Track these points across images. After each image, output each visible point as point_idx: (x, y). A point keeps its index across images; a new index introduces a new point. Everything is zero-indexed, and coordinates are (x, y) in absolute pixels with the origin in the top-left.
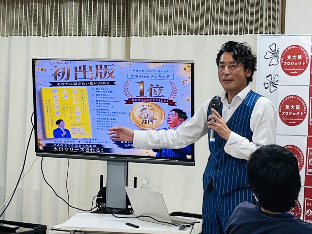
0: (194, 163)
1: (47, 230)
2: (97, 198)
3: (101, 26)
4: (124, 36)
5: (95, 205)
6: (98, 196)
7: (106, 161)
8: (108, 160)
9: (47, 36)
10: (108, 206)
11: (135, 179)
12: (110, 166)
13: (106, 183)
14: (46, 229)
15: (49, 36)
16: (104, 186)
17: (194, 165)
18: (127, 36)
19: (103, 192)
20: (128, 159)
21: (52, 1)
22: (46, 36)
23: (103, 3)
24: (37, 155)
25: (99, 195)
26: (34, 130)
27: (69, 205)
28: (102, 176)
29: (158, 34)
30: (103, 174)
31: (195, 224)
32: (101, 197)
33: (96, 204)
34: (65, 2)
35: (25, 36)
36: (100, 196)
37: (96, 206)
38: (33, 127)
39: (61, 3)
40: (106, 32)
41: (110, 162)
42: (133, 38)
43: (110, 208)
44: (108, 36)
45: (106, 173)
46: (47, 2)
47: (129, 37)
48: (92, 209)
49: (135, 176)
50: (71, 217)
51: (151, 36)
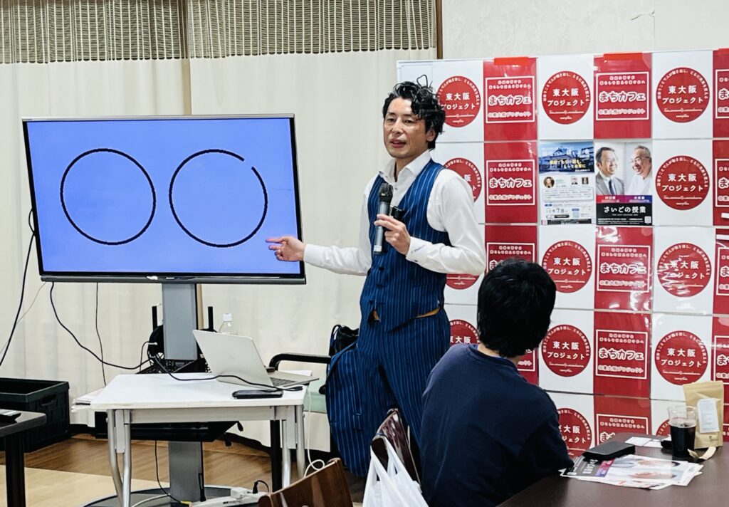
0: (304, 279)
1: (69, 390)
2: (149, 346)
3: (138, 40)
4: (178, 58)
5: (145, 358)
6: (149, 342)
7: (160, 285)
8: (163, 283)
9: (46, 63)
10: (169, 357)
11: (210, 309)
12: (166, 292)
13: (162, 318)
14: (69, 388)
15: (49, 62)
16: (159, 324)
17: (305, 283)
18: (183, 58)
19: (158, 335)
20: (197, 279)
21: (51, 2)
22: (44, 61)
23: (139, 5)
24: (43, 280)
25: (152, 340)
26: (34, 237)
27: (103, 362)
28: (154, 309)
29: (236, 53)
30: (157, 305)
31: (311, 383)
32: (156, 344)
33: (149, 356)
34: (72, 4)
35: (9, 63)
36: (153, 342)
37: (147, 359)
38: (32, 233)
39: (66, 4)
40: (147, 51)
41: (165, 285)
42: (193, 62)
43: (171, 360)
44: (151, 59)
45: (161, 302)
46: (43, 4)
47: (187, 57)
48: (141, 364)
49: (210, 306)
50: (109, 383)
51: (224, 57)
